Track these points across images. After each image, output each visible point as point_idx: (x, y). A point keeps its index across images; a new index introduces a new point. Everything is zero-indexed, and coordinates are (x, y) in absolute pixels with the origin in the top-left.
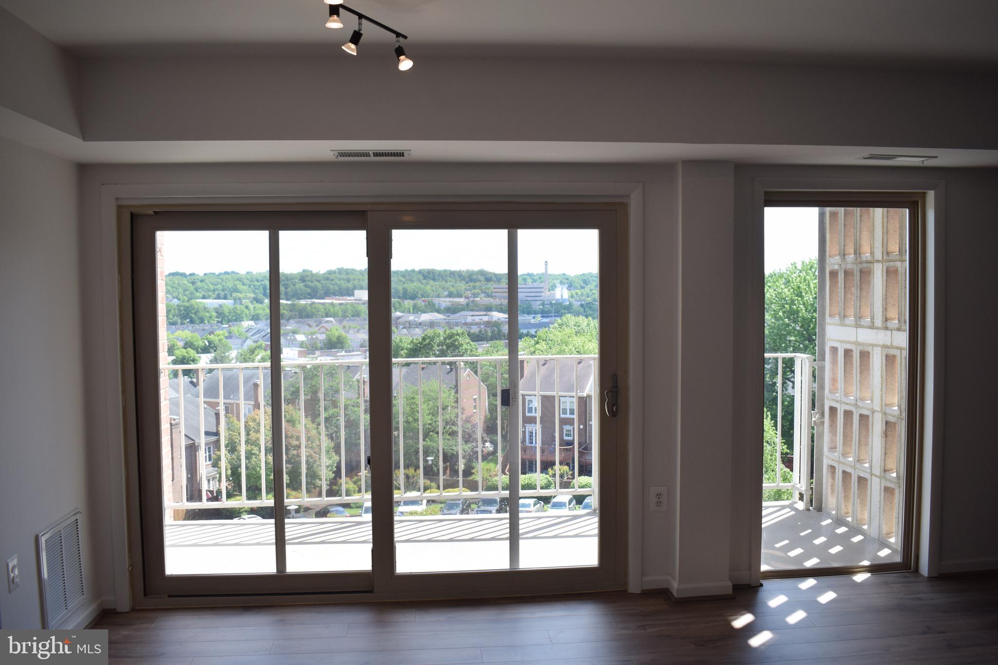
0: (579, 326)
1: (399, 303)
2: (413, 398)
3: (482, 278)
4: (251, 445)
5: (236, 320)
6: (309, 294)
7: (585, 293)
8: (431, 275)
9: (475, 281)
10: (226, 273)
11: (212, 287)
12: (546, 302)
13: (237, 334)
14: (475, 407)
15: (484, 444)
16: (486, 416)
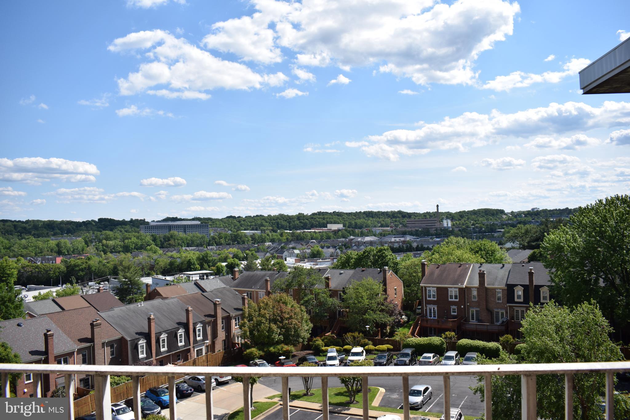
0: (459, 243)
1: (352, 231)
2: (358, 289)
3: (400, 216)
4: (262, 317)
5: (262, 242)
6: (302, 227)
7: (461, 223)
8: (371, 215)
9: (396, 217)
10: (257, 216)
11: (249, 224)
12: (438, 229)
13: (262, 250)
14: (396, 294)
15: (401, 317)
16: (403, 299)
